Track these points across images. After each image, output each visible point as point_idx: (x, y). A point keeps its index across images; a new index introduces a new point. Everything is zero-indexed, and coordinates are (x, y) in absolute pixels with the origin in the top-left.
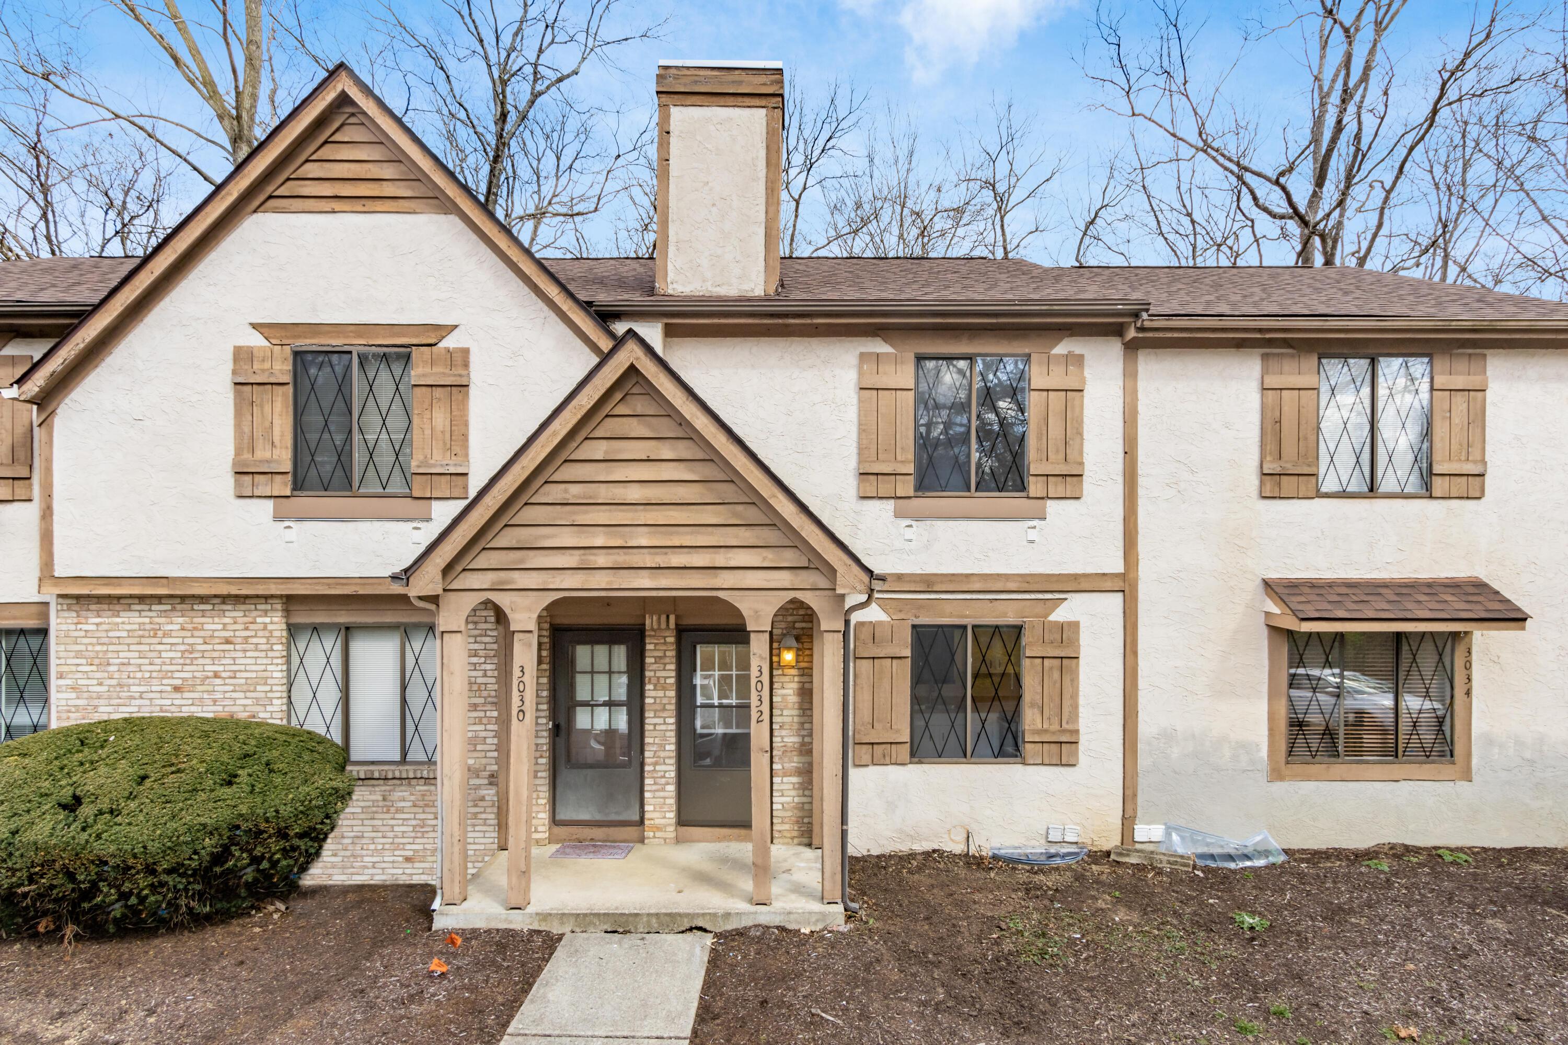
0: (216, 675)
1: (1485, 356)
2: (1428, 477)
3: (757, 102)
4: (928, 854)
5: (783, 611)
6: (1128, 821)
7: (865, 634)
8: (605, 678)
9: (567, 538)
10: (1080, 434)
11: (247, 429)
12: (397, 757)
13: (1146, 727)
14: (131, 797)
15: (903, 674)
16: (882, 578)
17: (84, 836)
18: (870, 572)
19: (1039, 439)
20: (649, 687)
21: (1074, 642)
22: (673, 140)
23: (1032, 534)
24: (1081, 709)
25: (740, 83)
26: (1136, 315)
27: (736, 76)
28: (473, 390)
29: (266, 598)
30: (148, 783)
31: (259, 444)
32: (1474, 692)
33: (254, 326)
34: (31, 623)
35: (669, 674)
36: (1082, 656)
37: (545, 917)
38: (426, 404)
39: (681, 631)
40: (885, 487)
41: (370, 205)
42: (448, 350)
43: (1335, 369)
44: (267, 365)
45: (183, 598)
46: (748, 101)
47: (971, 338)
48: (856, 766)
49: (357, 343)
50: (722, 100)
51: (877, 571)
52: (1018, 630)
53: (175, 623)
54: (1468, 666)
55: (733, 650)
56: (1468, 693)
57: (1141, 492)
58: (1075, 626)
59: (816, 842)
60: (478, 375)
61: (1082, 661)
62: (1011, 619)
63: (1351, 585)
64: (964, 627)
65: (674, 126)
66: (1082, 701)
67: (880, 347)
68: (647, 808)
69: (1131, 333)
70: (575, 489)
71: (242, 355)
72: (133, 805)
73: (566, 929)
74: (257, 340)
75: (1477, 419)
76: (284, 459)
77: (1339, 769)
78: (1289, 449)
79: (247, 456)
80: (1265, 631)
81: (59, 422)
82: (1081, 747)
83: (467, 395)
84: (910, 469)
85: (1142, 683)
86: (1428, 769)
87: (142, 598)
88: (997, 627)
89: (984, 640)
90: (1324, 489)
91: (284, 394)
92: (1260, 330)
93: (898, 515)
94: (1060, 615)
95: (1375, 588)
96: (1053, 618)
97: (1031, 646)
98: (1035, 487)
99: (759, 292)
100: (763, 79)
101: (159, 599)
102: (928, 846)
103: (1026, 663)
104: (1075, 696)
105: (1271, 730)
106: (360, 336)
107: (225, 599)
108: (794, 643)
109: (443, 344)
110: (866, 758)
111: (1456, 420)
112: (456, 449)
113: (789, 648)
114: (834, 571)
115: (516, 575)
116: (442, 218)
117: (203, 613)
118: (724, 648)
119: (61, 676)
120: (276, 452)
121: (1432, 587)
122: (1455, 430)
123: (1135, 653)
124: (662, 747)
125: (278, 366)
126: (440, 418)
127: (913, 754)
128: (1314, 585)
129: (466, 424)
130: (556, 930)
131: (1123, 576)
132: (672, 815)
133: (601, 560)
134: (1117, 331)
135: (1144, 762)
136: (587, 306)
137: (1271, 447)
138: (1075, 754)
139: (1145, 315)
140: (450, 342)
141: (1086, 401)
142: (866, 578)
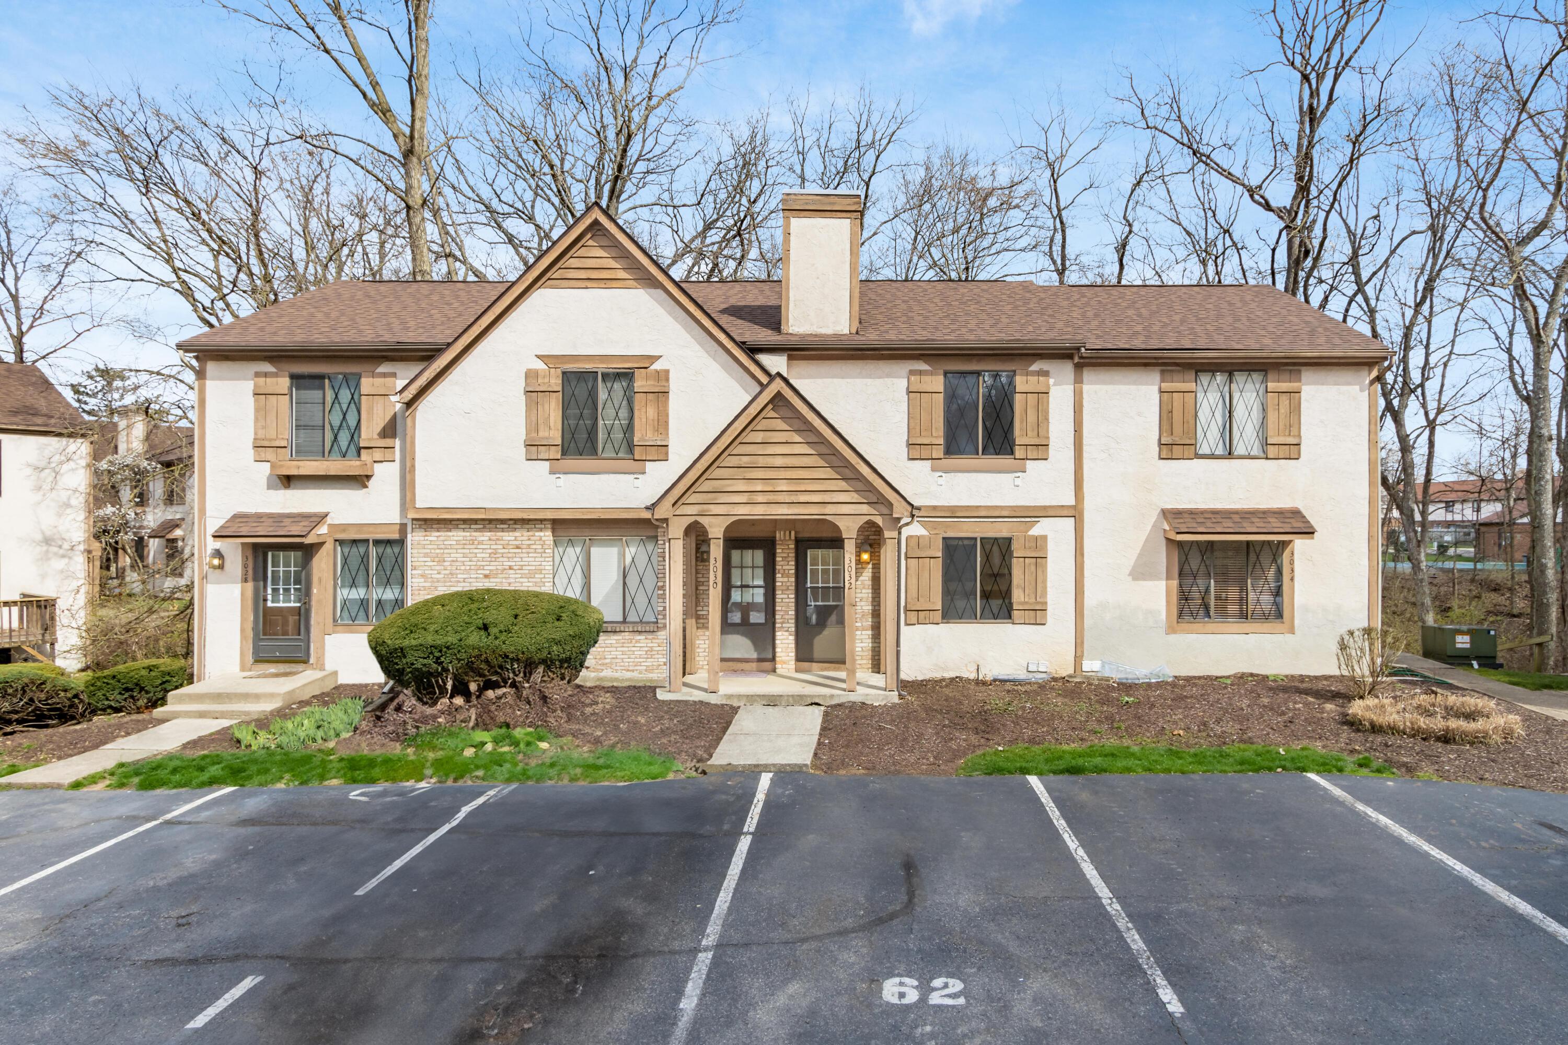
0: (511, 568)
1: (1300, 371)
2: (1265, 444)
3: (844, 215)
4: (952, 680)
5: (861, 529)
6: (1078, 659)
7: (913, 543)
8: (750, 570)
9: (741, 486)
10: (1047, 419)
11: (534, 419)
12: (621, 619)
13: (1090, 600)
14: (513, 624)
15: (937, 568)
16: (919, 509)
17: (497, 642)
18: (912, 505)
19: (1021, 422)
20: (778, 575)
21: (1044, 548)
22: (792, 238)
23: (1018, 481)
24: (1048, 589)
25: (834, 204)
26: (1078, 349)
27: (832, 199)
28: (671, 395)
29: (541, 521)
30: (520, 618)
31: (541, 428)
32: (1296, 579)
33: (538, 357)
34: (396, 536)
35: (791, 567)
36: (1050, 556)
37: (730, 697)
38: (643, 403)
39: (798, 541)
40: (925, 452)
41: (609, 284)
42: (657, 372)
43: (1205, 379)
44: (546, 380)
45: (490, 521)
46: (839, 214)
47: (979, 361)
48: (907, 624)
49: (601, 367)
50: (823, 214)
51: (915, 504)
52: (1009, 540)
53: (485, 536)
54: (1292, 562)
55: (831, 553)
56: (1292, 579)
57: (1085, 455)
58: (1044, 538)
59: (882, 669)
60: (674, 386)
61: (1049, 559)
62: (1005, 534)
63: (1215, 512)
64: (975, 539)
65: (793, 230)
66: (1049, 584)
67: (923, 366)
68: (778, 650)
69: (1076, 360)
70: (745, 459)
71: (530, 375)
72: (516, 628)
73: (742, 704)
74: (540, 365)
75: (1295, 409)
76: (556, 436)
77: (1211, 627)
78: (1178, 429)
79: (534, 435)
80: (1164, 542)
81: (419, 414)
82: (1049, 612)
83: (668, 398)
84: (941, 441)
85: (1087, 573)
86: (1267, 626)
87: (465, 521)
88: (996, 539)
89: (988, 547)
90: (1200, 452)
91: (557, 398)
92: (1155, 358)
93: (934, 469)
94: (1035, 531)
95: (1227, 514)
96: (1031, 533)
97: (1018, 550)
98: (1019, 452)
99: (846, 331)
100: (849, 201)
101: (475, 521)
102: (952, 674)
103: (1014, 561)
104: (1045, 581)
105: (1168, 602)
106: (603, 362)
107: (516, 521)
108: (868, 548)
109: (654, 367)
110: (914, 620)
111: (1282, 411)
112: (661, 430)
113: (866, 551)
114: (891, 505)
115: (712, 506)
116: (653, 291)
117: (503, 530)
118: (825, 551)
119: (414, 568)
120: (552, 432)
121: (1264, 514)
122: (1282, 417)
123: (1082, 555)
124: (787, 612)
125: (553, 381)
126: (651, 412)
127: (943, 618)
128: (1192, 513)
129: (667, 415)
130: (735, 704)
131: (1074, 507)
132: (793, 654)
133: (760, 498)
134: (1070, 357)
135: (1088, 622)
136: (742, 345)
137: (1166, 427)
138: (1045, 617)
139: (1083, 350)
140: (657, 366)
141: (1051, 399)
142: (910, 509)
